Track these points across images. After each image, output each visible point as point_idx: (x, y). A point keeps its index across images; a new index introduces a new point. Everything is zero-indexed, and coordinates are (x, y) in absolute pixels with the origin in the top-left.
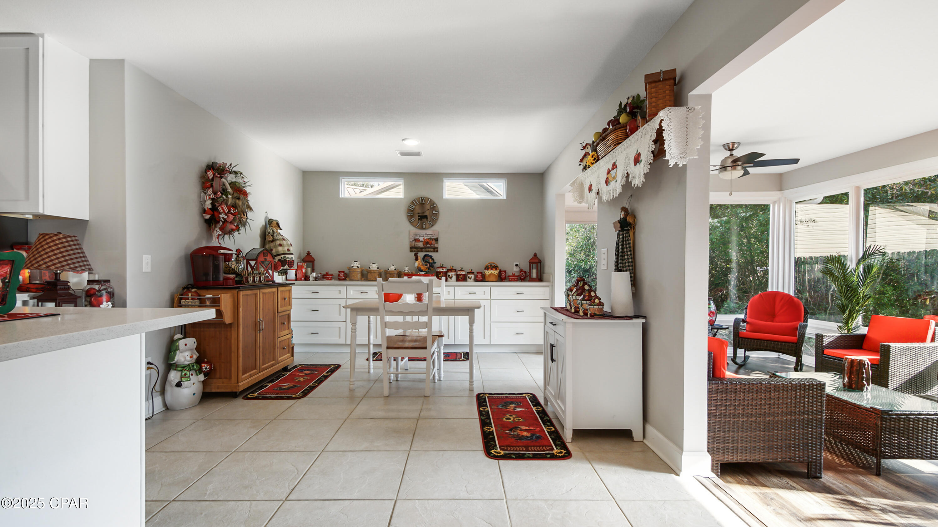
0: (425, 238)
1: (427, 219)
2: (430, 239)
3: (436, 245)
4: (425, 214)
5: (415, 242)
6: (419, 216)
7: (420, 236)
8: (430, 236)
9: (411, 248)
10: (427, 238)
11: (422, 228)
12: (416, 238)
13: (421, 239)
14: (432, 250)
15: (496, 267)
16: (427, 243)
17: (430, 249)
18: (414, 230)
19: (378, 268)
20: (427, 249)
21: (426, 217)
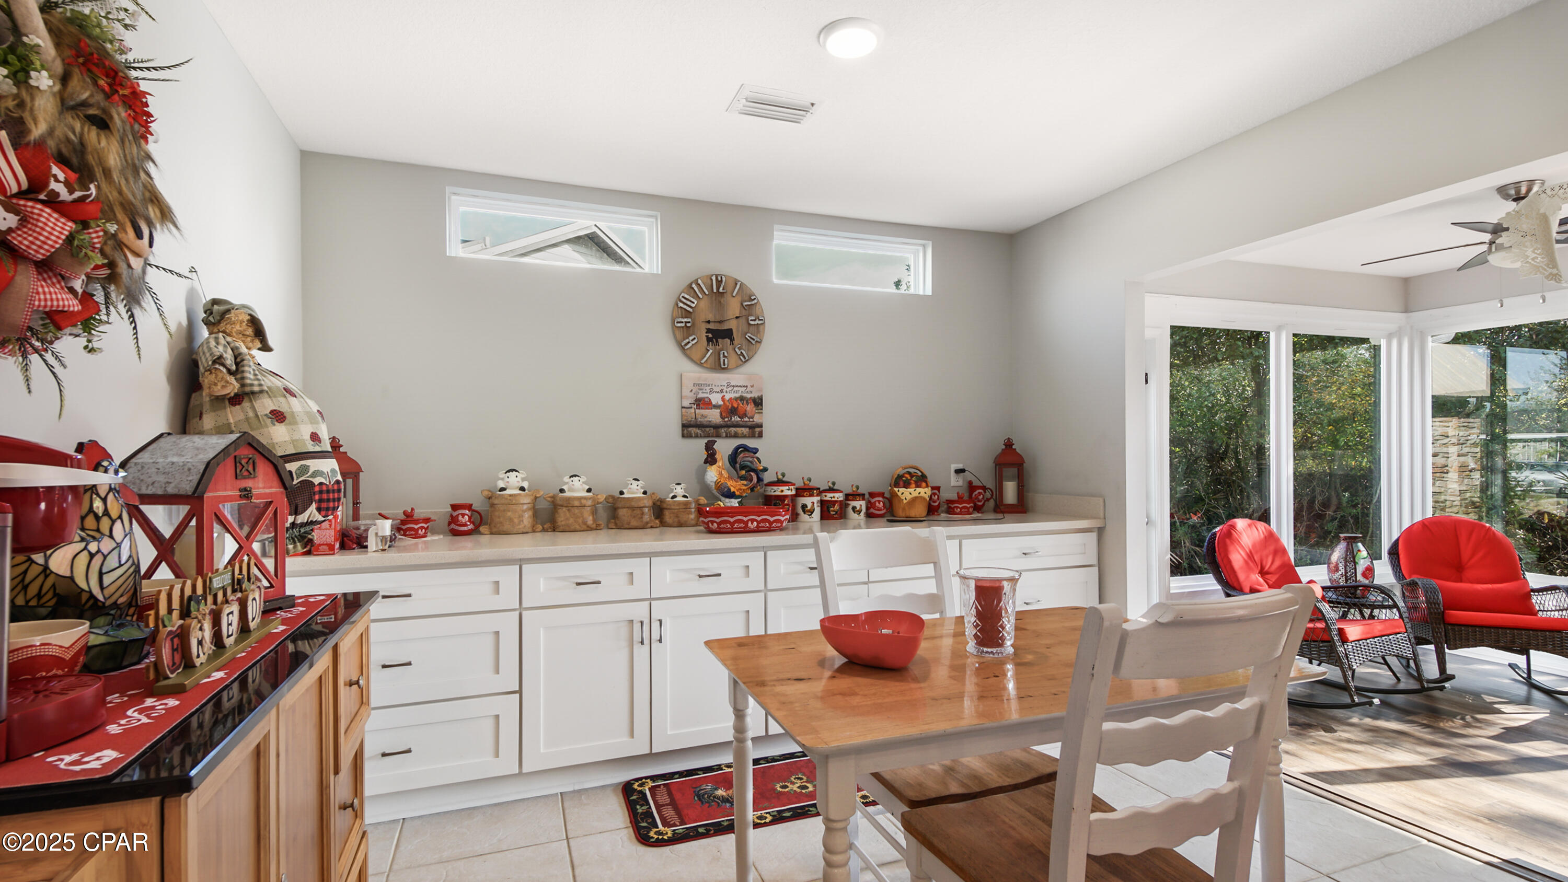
0: (727, 397)
1: (732, 340)
2: (742, 399)
3: (757, 419)
4: (725, 326)
5: (698, 407)
6: (708, 331)
7: (711, 392)
8: (740, 392)
9: (684, 426)
10: (733, 395)
11: (719, 367)
12: (701, 395)
13: (716, 399)
14: (745, 431)
15: (921, 480)
16: (733, 411)
17: (739, 430)
18: (693, 373)
19: (589, 490)
20: (733, 430)
21: (728, 334)
